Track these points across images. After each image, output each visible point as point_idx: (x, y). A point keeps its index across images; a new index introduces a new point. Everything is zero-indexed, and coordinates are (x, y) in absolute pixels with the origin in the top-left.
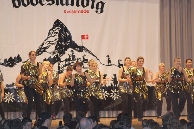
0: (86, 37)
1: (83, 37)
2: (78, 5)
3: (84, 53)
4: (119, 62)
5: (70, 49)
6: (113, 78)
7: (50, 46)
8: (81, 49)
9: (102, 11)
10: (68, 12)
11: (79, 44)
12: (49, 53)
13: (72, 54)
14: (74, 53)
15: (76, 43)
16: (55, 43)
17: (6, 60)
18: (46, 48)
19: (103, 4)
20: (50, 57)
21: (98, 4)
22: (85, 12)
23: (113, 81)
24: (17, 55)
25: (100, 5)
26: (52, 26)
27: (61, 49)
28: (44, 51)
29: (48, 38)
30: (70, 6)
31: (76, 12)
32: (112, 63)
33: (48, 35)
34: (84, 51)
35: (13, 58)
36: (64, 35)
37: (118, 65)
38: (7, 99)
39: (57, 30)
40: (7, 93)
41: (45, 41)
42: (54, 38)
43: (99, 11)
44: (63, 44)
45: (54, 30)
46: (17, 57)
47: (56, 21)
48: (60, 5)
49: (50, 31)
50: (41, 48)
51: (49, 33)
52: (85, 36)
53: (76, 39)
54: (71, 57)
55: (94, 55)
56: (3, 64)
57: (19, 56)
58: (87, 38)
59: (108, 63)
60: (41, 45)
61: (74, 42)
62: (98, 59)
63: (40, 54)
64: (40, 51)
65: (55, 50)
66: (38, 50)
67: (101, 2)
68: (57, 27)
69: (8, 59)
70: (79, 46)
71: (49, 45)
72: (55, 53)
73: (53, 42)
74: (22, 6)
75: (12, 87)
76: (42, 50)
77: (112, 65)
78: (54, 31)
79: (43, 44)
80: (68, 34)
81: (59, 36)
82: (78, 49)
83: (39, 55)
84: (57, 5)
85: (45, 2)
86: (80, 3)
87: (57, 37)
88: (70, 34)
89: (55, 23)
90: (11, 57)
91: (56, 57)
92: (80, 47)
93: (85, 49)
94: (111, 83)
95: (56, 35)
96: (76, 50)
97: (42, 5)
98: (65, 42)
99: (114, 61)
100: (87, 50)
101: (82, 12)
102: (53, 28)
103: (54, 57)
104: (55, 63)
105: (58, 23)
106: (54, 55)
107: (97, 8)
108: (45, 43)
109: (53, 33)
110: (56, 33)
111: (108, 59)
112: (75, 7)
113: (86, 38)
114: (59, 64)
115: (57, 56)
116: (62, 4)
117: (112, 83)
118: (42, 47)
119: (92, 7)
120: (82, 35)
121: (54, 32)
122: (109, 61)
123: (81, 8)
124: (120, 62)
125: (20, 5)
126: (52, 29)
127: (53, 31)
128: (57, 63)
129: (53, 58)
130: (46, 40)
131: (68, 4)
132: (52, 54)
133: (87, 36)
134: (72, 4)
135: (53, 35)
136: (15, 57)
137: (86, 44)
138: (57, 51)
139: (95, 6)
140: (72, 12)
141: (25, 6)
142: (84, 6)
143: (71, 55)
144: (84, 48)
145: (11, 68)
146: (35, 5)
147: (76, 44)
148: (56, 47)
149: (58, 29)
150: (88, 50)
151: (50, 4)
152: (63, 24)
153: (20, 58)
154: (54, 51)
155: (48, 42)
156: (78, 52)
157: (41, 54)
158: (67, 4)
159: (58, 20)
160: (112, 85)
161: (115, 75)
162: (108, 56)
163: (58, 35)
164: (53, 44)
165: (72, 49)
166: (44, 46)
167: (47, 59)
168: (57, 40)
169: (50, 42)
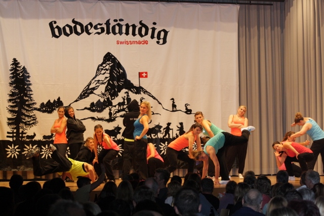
0: (144, 75)
1: (140, 75)
2: (134, 34)
3: (142, 95)
4: (186, 107)
5: (124, 90)
6: (178, 127)
7: (98, 86)
8: (139, 90)
9: (165, 42)
10: (121, 43)
11: (136, 84)
12: (98, 95)
13: (126, 96)
14: (129, 95)
15: (131, 82)
16: (106, 83)
17: (42, 104)
18: (94, 89)
19: (166, 33)
20: (99, 100)
21: (159, 33)
22: (143, 43)
23: (179, 131)
24: (57, 98)
25: (162, 34)
26: (102, 61)
27: (113, 90)
28: (92, 93)
29: (96, 76)
30: (124, 35)
31: (131, 43)
32: (178, 108)
33: (97, 73)
34: (142, 92)
35: (52, 101)
36: (117, 72)
37: (185, 111)
38: (45, 155)
39: (108, 66)
40: (45, 147)
41: (93, 80)
42: (104, 76)
43: (161, 41)
44: (115, 83)
45: (104, 65)
46: (56, 100)
47: (107, 54)
48: (111, 34)
49: (99, 67)
50: (88, 89)
51: (98, 69)
52: (143, 73)
53: (133, 78)
54: (126, 101)
55: (154, 98)
56: (39, 110)
57: (59, 98)
58: (146, 77)
59: (173, 108)
60: (88, 85)
61: (129, 81)
62: (160, 103)
63: (86, 97)
64: (86, 93)
65: (106, 91)
66: (83, 91)
67: (164, 30)
68: (108, 62)
69: (45, 103)
70: (135, 86)
71: (98, 85)
72: (105, 96)
73: (102, 81)
74: (63, 35)
75: (51, 139)
76: (89, 91)
77: (177, 111)
78: (104, 67)
79: (90, 84)
80: (121, 71)
81: (111, 73)
82: (134, 90)
83: (84, 98)
84: (108, 34)
85: (92, 30)
86: (137, 32)
87: (108, 75)
88: (124, 70)
89: (105, 57)
90: (49, 101)
91: (106, 100)
92: (137, 87)
93: (143, 90)
94: (176, 134)
95: (107, 72)
96: (132, 91)
97: (89, 34)
98: (118, 81)
99: (181, 106)
100: (145, 92)
101: (140, 43)
102: (103, 63)
103: (104, 100)
104: (105, 108)
105: (109, 57)
106: (104, 98)
107: (159, 37)
108: (92, 83)
109: (102, 69)
110: (107, 70)
111: (172, 103)
112: (130, 37)
114: (110, 110)
115: (108, 99)
116: (115, 33)
117: (178, 134)
118: (89, 87)
119: (152, 37)
120: (139, 73)
121: (104, 68)
122: (174, 106)
123: (138, 37)
124: (188, 107)
125: (60, 34)
126: (101, 65)
127: (102, 67)
128: (108, 108)
129: (102, 101)
130: (94, 78)
131: (122, 33)
132: (102, 97)
133: (146, 73)
134: (127, 33)
135: (103, 72)
136: (55, 100)
137: (144, 83)
138: (107, 93)
139: (156, 35)
140: (127, 43)
141: (67, 35)
142: (141, 36)
143: (125, 98)
144: (142, 88)
145: (49, 115)
146: (80, 34)
147: (132, 84)
148: (106, 87)
149: (109, 64)
150: (147, 92)
151: (99, 33)
152: (115, 58)
153: (61, 101)
154: (104, 93)
155: (96, 81)
156: (134, 94)
157: (88, 96)
158: (120, 33)
159: (109, 53)
160: (177, 136)
161: (181, 124)
162: (173, 99)
163: (108, 72)
164: (103, 83)
165: (127, 90)
166: (91, 87)
167: (95, 102)
168: (108, 79)
169: (99, 81)
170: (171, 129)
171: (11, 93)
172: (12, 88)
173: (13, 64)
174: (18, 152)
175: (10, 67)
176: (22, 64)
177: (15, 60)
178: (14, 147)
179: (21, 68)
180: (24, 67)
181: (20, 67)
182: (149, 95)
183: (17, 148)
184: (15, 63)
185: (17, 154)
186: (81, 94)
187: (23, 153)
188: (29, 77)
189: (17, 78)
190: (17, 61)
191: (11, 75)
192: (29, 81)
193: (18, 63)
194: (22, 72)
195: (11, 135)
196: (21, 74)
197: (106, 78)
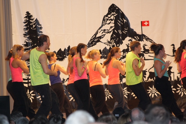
0: (146, 23)
1: (143, 24)
3: (145, 42)
5: (128, 38)
7: (105, 35)
8: (141, 37)
11: (139, 32)
12: (104, 43)
15: (134, 30)
16: (111, 32)
18: (100, 37)
20: (106, 47)
24: (68, 47)
26: (107, 12)
27: (117, 38)
28: (99, 41)
29: (102, 26)
33: (102, 23)
34: (144, 39)
35: (63, 50)
36: (121, 21)
41: (99, 29)
42: (109, 26)
44: (120, 32)
45: (109, 16)
46: (67, 49)
47: (111, 6)
49: (104, 17)
50: (95, 38)
51: (104, 20)
52: (145, 22)
53: (135, 26)
54: (129, 48)
58: (148, 25)
59: (174, 53)
60: (95, 35)
61: (132, 30)
63: (94, 45)
64: (93, 41)
65: (111, 39)
66: (91, 40)
68: (113, 13)
69: (57, 51)
70: (138, 34)
71: (104, 33)
72: (111, 44)
73: (108, 30)
76: (96, 40)
78: (109, 17)
79: (97, 33)
80: (125, 21)
81: (115, 23)
82: (137, 38)
83: (92, 46)
87: (113, 25)
88: (127, 20)
89: (109, 8)
90: (60, 49)
92: (140, 35)
93: (145, 38)
94: (177, 77)
95: (112, 22)
96: (135, 39)
98: (122, 30)
100: (147, 39)
102: (108, 14)
103: (110, 47)
105: (113, 8)
106: (110, 45)
108: (99, 32)
109: (107, 20)
110: (112, 20)
111: (173, 48)
113: (146, 25)
115: (113, 46)
117: (179, 77)
118: (96, 36)
120: (141, 22)
121: (109, 19)
122: (174, 51)
126: (107, 16)
127: (107, 18)
129: (108, 49)
130: (100, 28)
132: (108, 45)
133: (148, 22)
135: (108, 22)
136: (65, 49)
137: (147, 31)
138: (113, 41)
143: (129, 45)
144: (145, 36)
145: (61, 62)
147: (135, 32)
148: (112, 36)
149: (113, 15)
150: (149, 39)
152: (119, 9)
154: (110, 41)
155: (102, 30)
157: (95, 44)
159: (113, 5)
160: (178, 79)
162: (173, 45)
163: (113, 22)
164: (108, 32)
165: (130, 38)
166: (97, 36)
167: (102, 50)
168: (113, 28)
169: (105, 30)
170: (172, 73)
171: (25, 44)
172: (26, 39)
173: (26, 17)
174: (33, 96)
175: (24, 20)
176: (34, 17)
177: (28, 13)
178: (30, 92)
179: (34, 21)
180: (36, 19)
181: (33, 19)
182: (151, 42)
183: (32, 93)
184: (29, 16)
185: (32, 99)
186: (89, 42)
187: (37, 98)
188: (41, 28)
189: (30, 29)
190: (30, 14)
191: (25, 27)
192: (42, 32)
193: (31, 16)
194: (34, 24)
195: (27, 81)
196: (34, 26)
197: (111, 27)
